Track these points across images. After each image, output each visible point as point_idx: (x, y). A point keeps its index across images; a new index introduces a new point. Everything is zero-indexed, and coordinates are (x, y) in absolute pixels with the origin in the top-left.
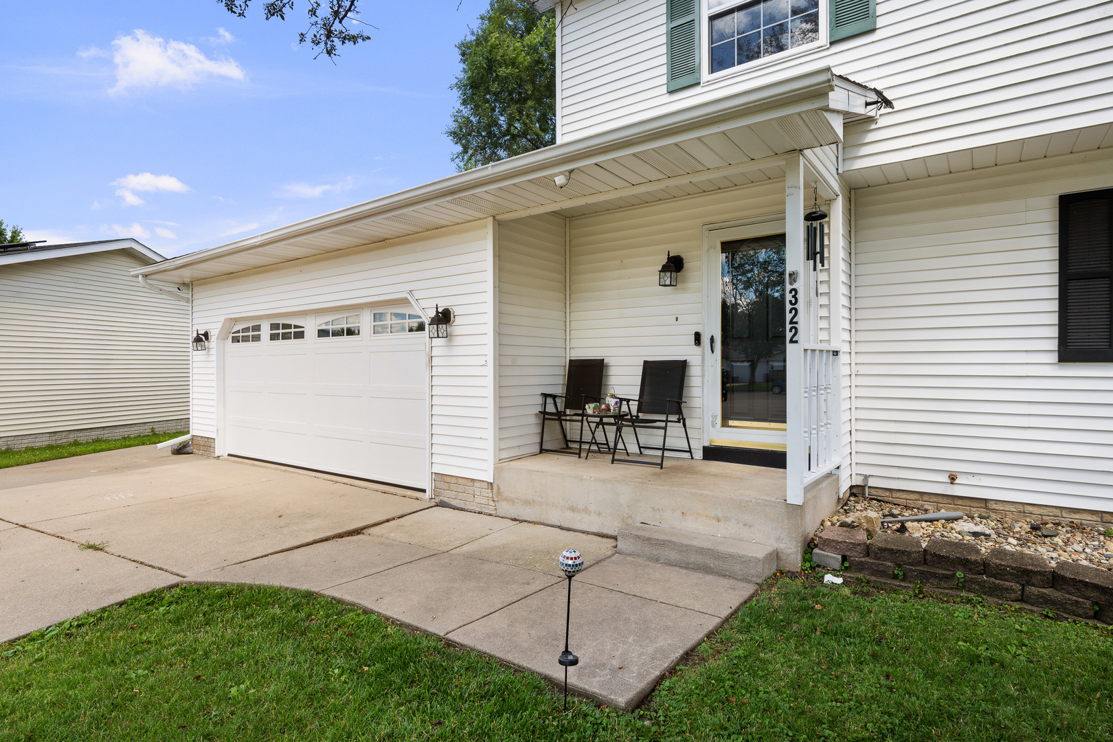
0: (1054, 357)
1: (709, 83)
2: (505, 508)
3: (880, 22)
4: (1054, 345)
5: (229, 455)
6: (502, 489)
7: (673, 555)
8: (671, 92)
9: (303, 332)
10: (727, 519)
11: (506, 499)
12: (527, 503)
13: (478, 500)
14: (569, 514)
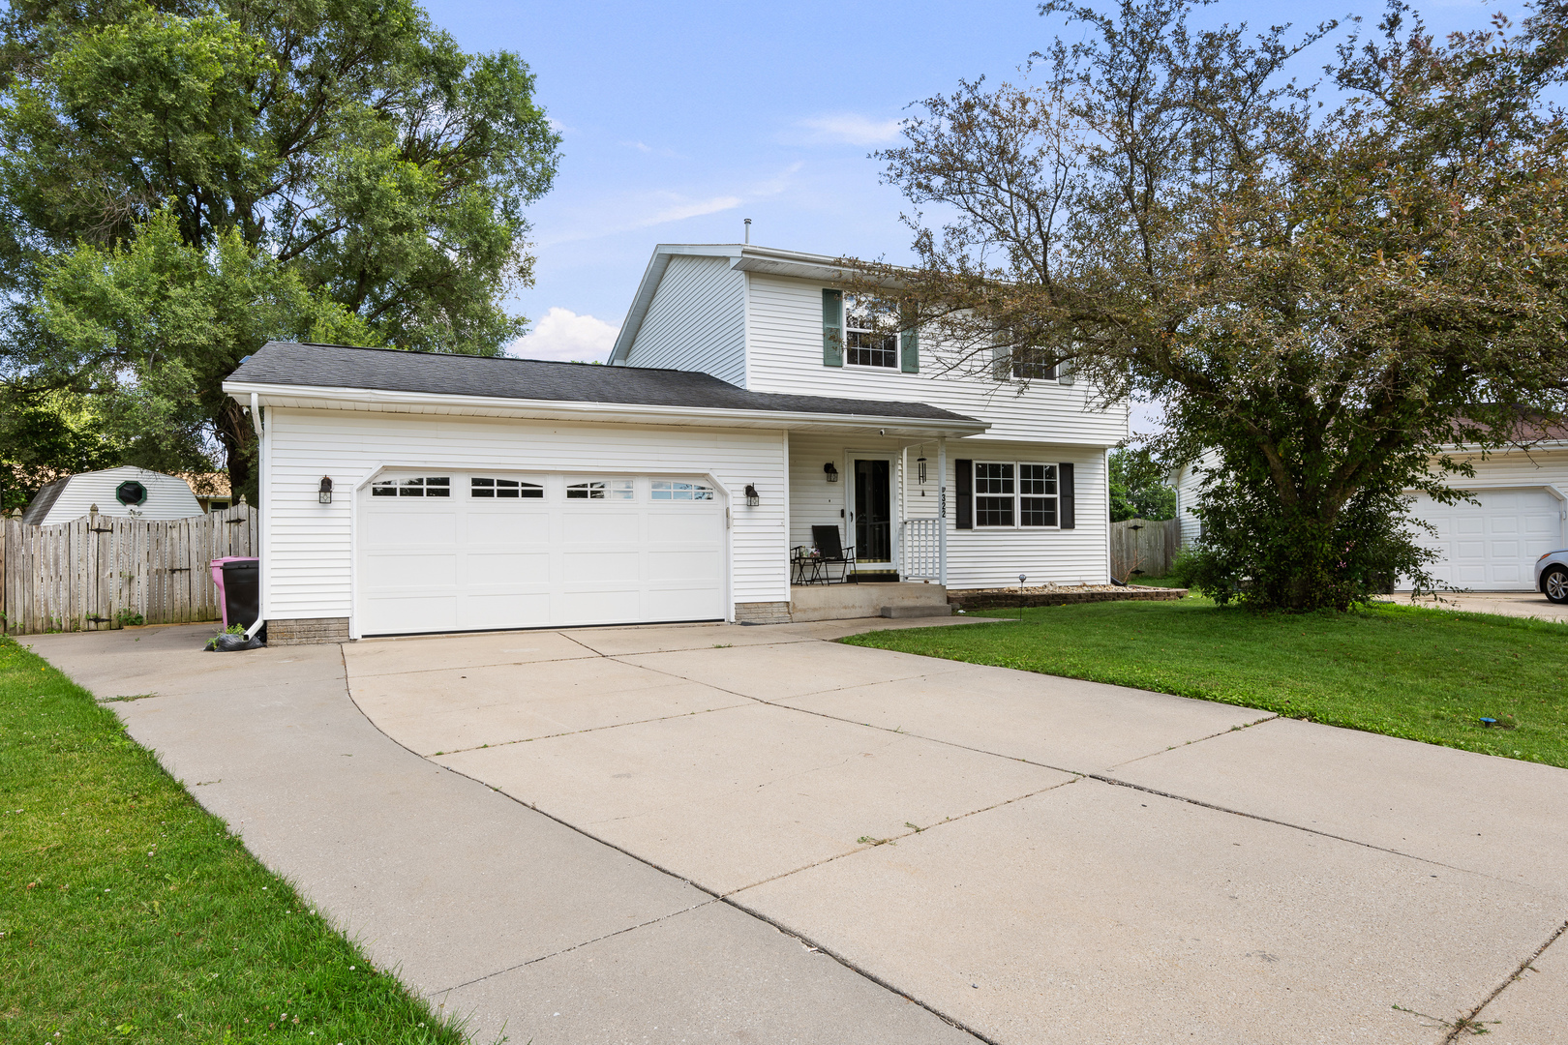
0: (954, 527)
1: (847, 369)
2: (797, 616)
3: (921, 370)
4: (954, 522)
5: (363, 637)
6: (797, 605)
7: (918, 613)
8: (825, 365)
9: (542, 491)
10: (921, 597)
11: (800, 610)
12: (815, 609)
13: (776, 615)
14: (843, 611)
